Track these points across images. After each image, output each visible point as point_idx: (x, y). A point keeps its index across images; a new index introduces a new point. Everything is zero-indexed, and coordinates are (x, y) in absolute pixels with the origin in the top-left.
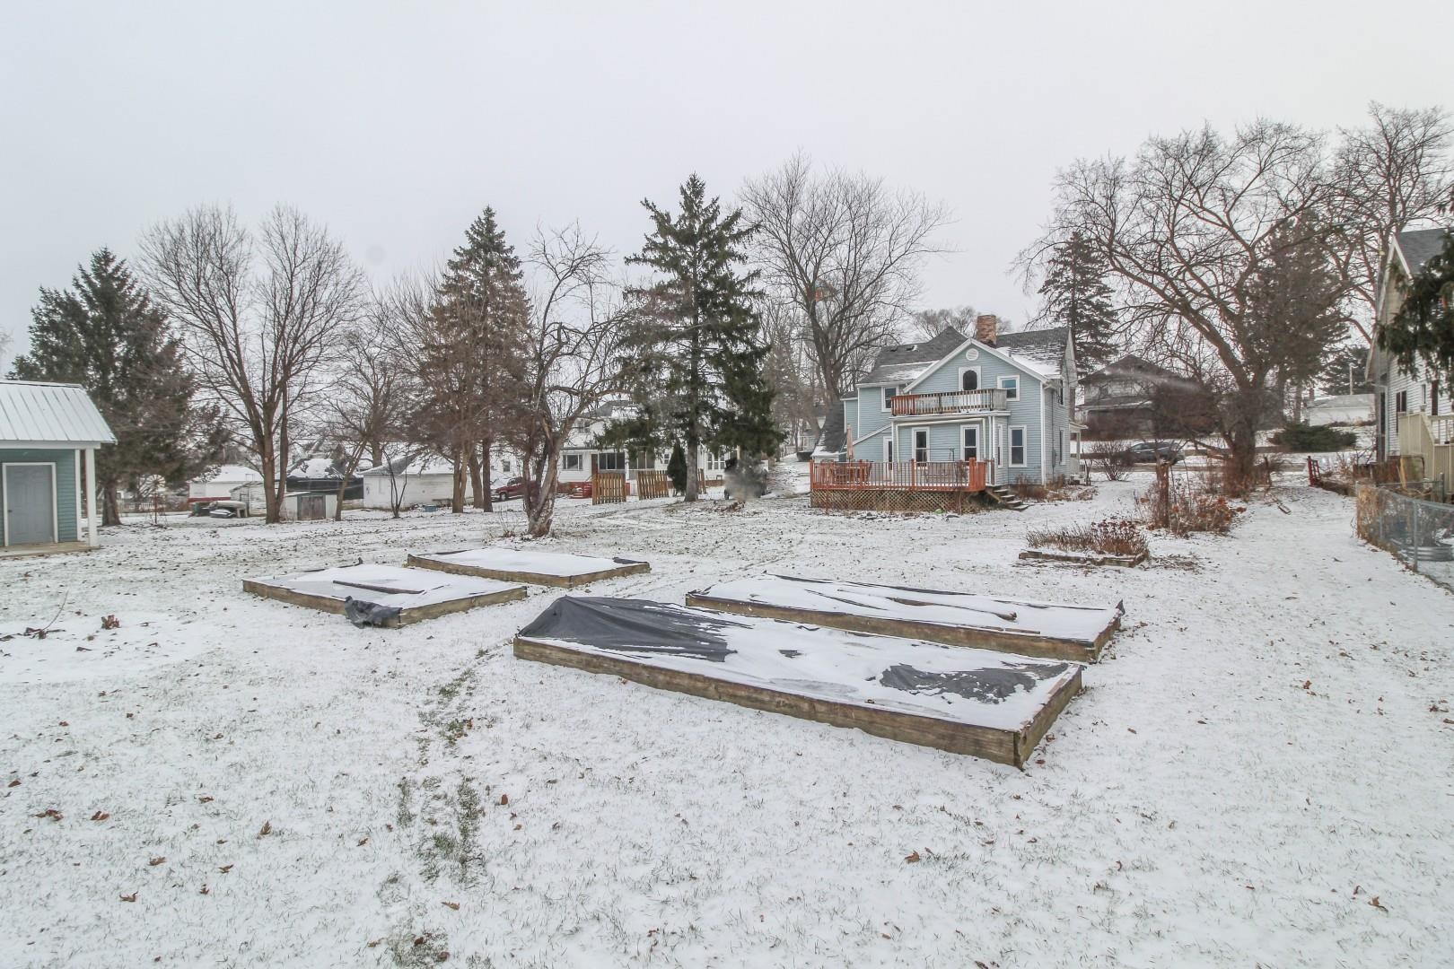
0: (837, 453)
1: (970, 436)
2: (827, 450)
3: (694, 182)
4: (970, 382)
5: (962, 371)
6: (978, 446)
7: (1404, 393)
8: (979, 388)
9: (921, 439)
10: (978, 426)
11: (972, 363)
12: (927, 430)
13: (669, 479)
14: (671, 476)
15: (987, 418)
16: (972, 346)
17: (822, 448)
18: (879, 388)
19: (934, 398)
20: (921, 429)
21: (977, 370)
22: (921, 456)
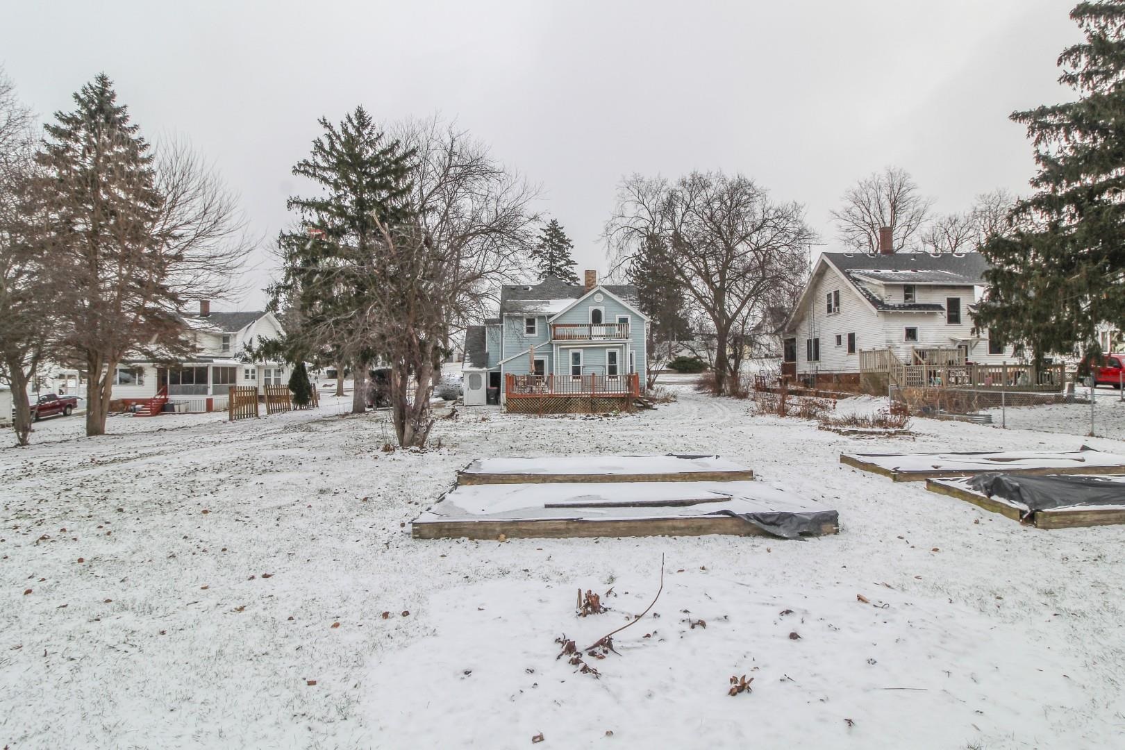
0: (485, 369)
1: (612, 357)
2: (475, 366)
3: (360, 114)
4: (597, 317)
5: (591, 309)
6: (618, 364)
7: (817, 341)
8: (603, 322)
9: (576, 357)
10: (618, 350)
11: (598, 304)
12: (581, 352)
13: (291, 393)
14: (293, 390)
15: (625, 344)
16: (599, 291)
17: (470, 364)
18: (521, 318)
19: (587, 327)
20: (576, 351)
21: (602, 309)
22: (576, 371)
